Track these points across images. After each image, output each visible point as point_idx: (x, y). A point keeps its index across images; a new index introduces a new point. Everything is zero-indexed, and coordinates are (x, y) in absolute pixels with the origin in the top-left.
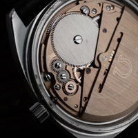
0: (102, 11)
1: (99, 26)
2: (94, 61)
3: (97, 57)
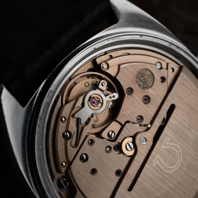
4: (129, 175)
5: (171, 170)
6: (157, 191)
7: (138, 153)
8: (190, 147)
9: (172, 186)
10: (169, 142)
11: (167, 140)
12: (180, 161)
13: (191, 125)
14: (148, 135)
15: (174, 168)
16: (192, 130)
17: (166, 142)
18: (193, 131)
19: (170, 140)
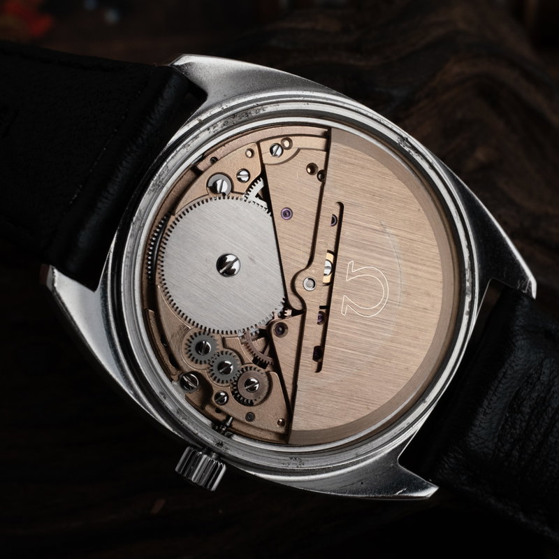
0: (263, 166)
1: (270, 209)
2: (286, 299)
3: (290, 287)
4: (306, 348)
5: (376, 310)
6: (365, 353)
7: (308, 308)
8: (396, 260)
9: (390, 336)
10: (355, 268)
11: (351, 265)
12: (386, 289)
13: (383, 223)
14: (313, 271)
15: (381, 305)
16: (388, 230)
17: (350, 270)
18: (392, 231)
19: (356, 263)
